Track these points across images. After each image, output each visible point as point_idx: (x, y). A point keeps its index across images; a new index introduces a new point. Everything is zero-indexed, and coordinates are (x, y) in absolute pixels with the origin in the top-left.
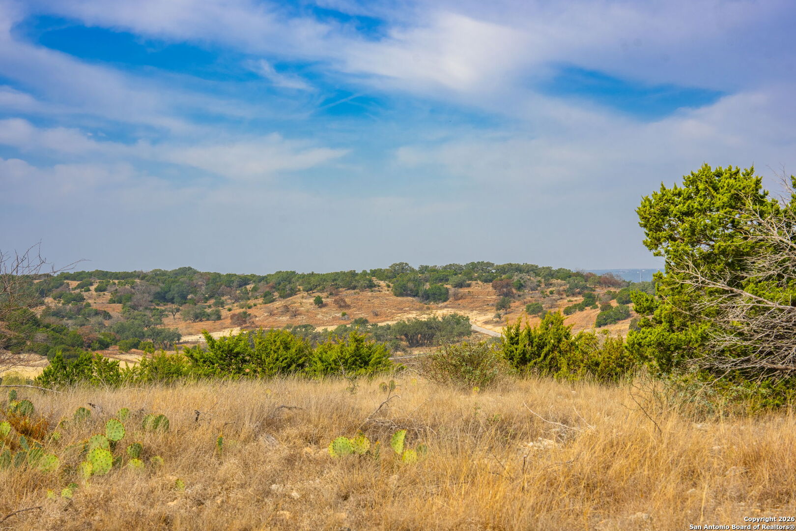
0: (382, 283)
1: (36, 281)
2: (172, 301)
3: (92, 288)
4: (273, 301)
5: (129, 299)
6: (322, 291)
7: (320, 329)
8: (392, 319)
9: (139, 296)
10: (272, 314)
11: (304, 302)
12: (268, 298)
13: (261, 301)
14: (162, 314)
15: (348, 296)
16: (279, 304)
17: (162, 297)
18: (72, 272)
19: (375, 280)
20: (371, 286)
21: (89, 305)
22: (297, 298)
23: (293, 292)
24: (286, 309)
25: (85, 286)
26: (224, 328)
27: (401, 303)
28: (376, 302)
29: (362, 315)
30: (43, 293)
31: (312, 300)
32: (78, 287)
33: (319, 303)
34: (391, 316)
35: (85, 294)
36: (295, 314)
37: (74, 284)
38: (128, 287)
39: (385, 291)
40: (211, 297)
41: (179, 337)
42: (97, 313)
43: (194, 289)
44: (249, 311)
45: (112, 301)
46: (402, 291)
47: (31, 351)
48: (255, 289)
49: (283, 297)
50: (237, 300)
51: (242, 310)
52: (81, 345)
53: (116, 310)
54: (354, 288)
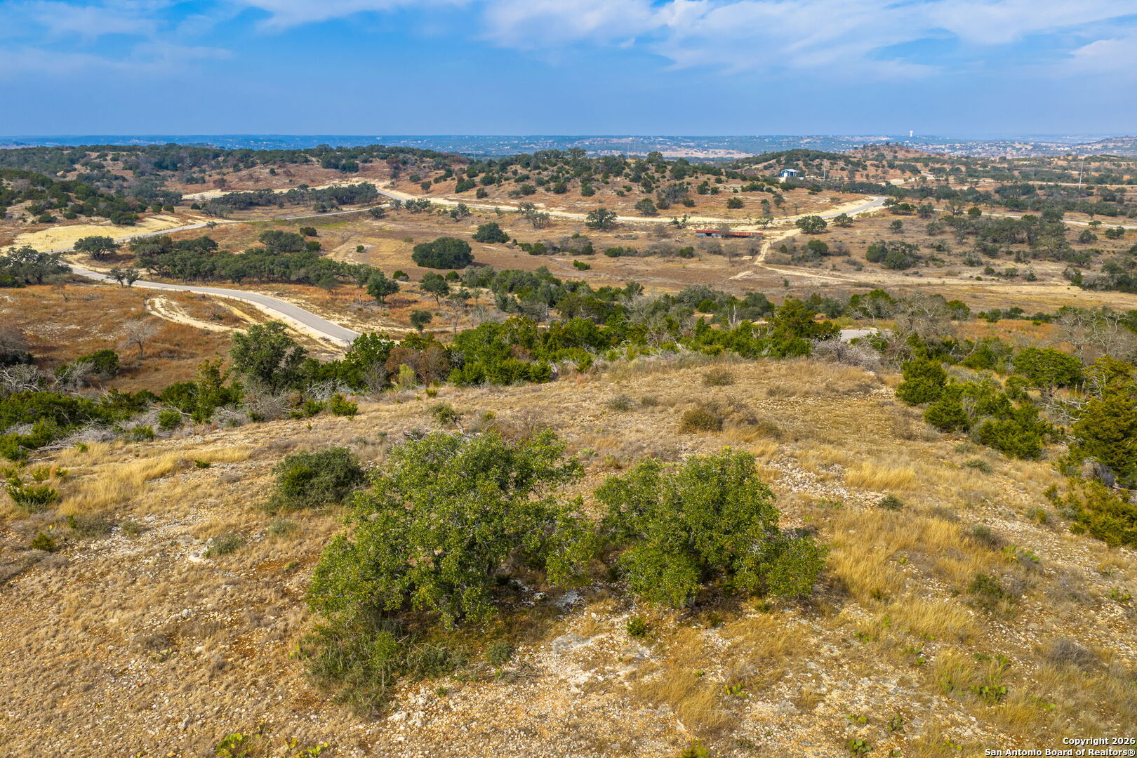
0: (314, 159)
1: (65, 152)
2: (167, 168)
3: (108, 158)
4: (240, 170)
5: (137, 167)
6: (274, 163)
7: (277, 191)
8: (324, 185)
9: (143, 165)
10: (241, 180)
11: (262, 171)
12: (237, 169)
13: (231, 170)
14: (164, 178)
15: (292, 168)
16: (244, 173)
17: (160, 166)
18: (89, 145)
19: (310, 158)
20: (307, 161)
21: (109, 171)
22: (257, 168)
23: (254, 164)
24: (251, 177)
25: (103, 156)
26: (209, 189)
27: (328, 173)
28: (311, 172)
29: (303, 182)
30: (73, 162)
31: (268, 171)
32: (99, 157)
33: (273, 172)
34: (322, 183)
35: (104, 163)
36: (258, 180)
37: (94, 155)
38: (133, 158)
39: (317, 165)
40: (194, 165)
41: (181, 196)
42: (117, 178)
43: (182, 160)
44: (225, 178)
45: (125, 169)
46: (328, 165)
47: (98, 214)
48: (225, 161)
49: (247, 167)
50: (213, 168)
51: (220, 177)
52: (129, 209)
53: (129, 174)
54: (296, 162)
